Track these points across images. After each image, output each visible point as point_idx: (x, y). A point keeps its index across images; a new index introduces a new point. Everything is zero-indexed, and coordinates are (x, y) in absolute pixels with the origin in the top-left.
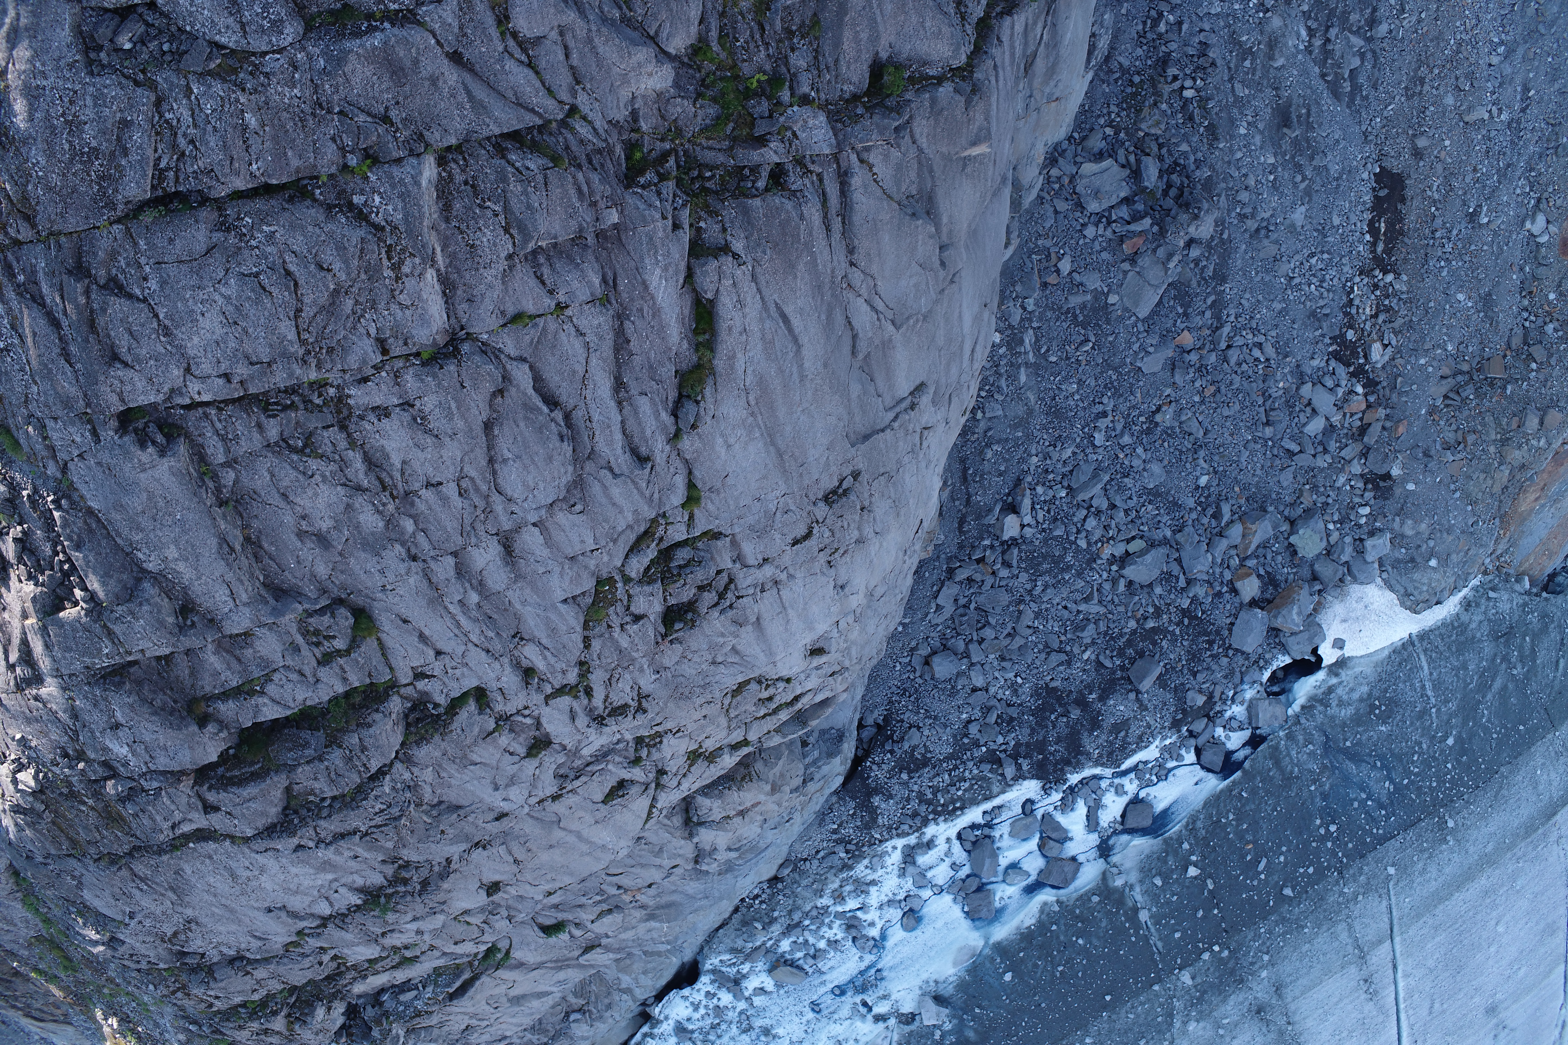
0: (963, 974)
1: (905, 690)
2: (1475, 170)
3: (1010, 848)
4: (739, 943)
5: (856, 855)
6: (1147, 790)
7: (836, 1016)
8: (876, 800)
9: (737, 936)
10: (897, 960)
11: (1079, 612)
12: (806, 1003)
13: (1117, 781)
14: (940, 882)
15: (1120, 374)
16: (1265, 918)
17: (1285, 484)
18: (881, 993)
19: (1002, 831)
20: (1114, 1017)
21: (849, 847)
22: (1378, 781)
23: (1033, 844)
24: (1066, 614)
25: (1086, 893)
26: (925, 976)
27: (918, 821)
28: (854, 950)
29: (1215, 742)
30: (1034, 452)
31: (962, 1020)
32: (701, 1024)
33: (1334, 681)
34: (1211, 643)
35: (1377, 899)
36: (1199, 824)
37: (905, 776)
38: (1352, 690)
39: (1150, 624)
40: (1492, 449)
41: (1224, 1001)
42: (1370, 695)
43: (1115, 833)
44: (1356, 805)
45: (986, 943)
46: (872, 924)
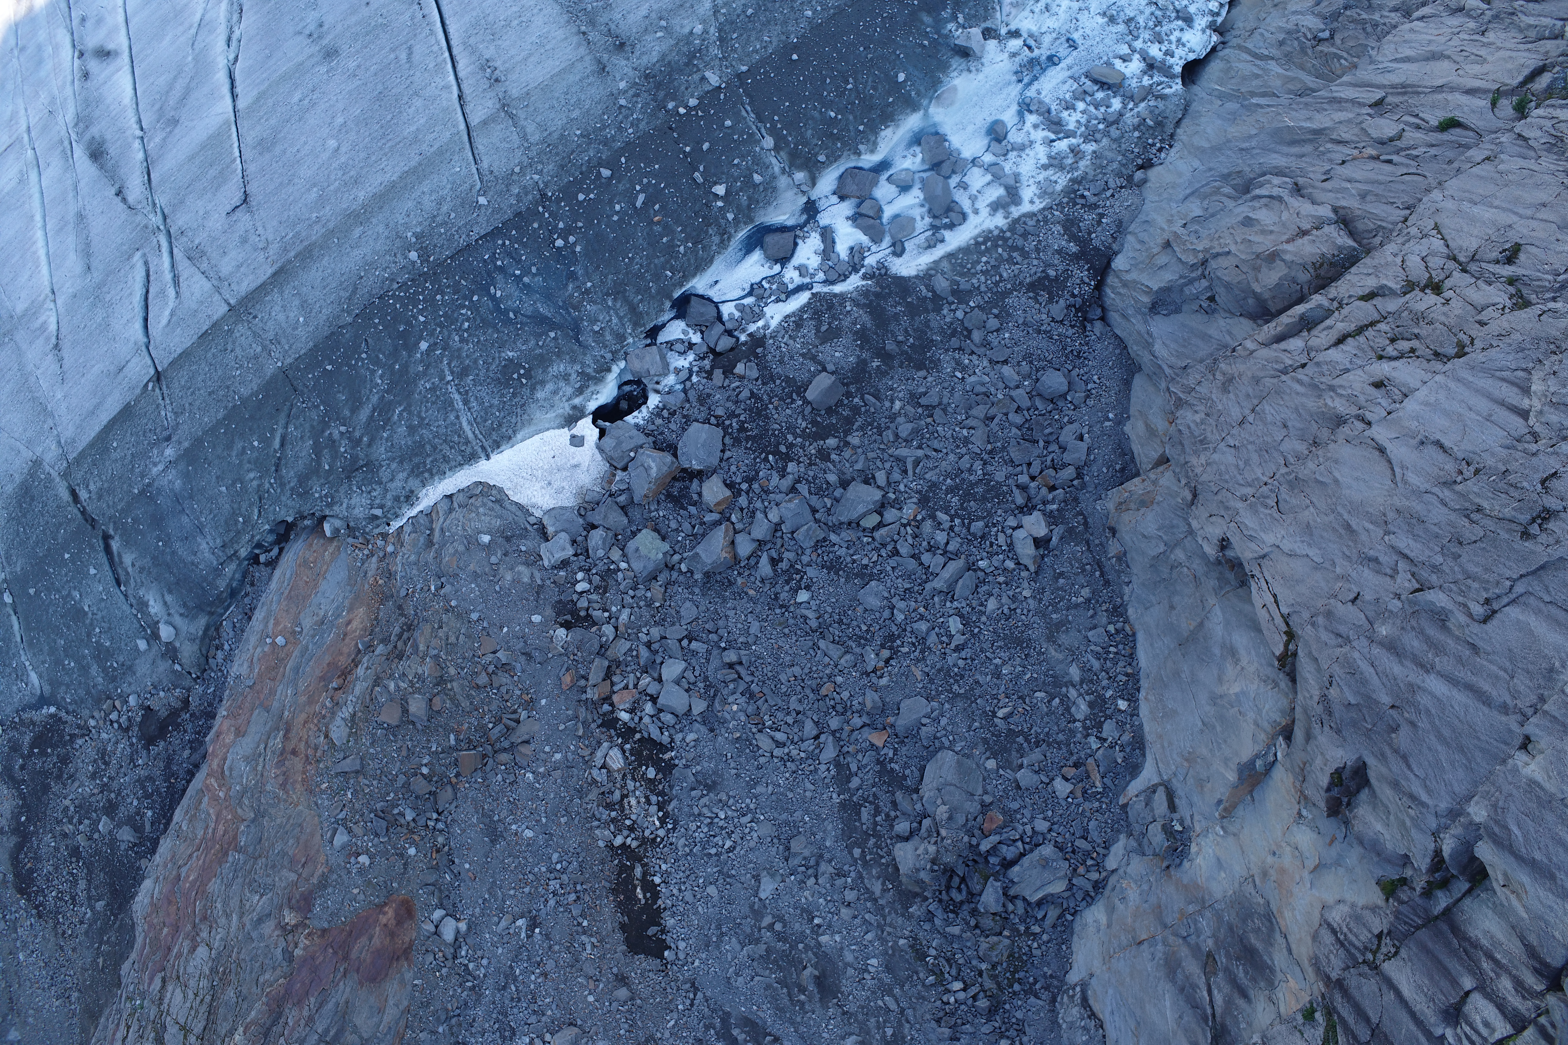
0: (945, 79)
1: (1078, 357)
2: (545, 975)
3: (912, 207)
4: (1161, 104)
5: (1073, 193)
6: (773, 272)
7: (1054, 35)
8: (1073, 248)
9: (1164, 111)
10: (1005, 91)
11: (920, 447)
12: (1081, 48)
13: (807, 280)
14: (976, 170)
15: (950, 691)
16: (628, 144)
17: (688, 604)
18: (1017, 59)
19: (922, 223)
20: (784, 38)
21: (1083, 201)
22: (509, 297)
23: (888, 212)
24: (936, 444)
25: (831, 163)
26: (981, 76)
27: (1020, 229)
28: (1047, 100)
29: (701, 327)
30: (1030, 601)
31: (938, 32)
32: (1173, 25)
33: (577, 401)
34: (742, 429)
35: (495, 169)
36: (716, 239)
37: (1052, 273)
38: (555, 392)
39: (832, 442)
40: (452, 671)
41: (663, 56)
42: (533, 389)
43: (802, 227)
44: (534, 269)
45: (926, 111)
46: (1035, 126)
